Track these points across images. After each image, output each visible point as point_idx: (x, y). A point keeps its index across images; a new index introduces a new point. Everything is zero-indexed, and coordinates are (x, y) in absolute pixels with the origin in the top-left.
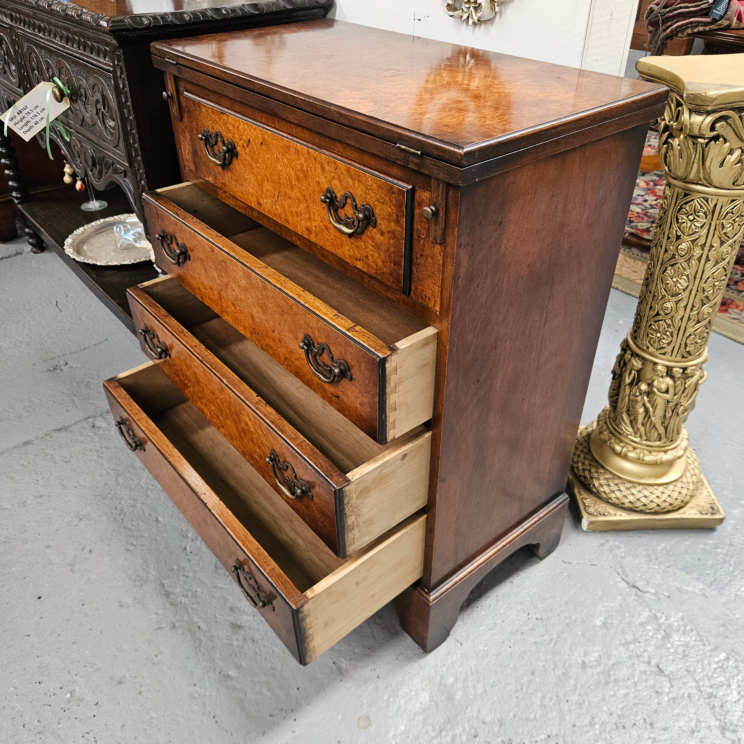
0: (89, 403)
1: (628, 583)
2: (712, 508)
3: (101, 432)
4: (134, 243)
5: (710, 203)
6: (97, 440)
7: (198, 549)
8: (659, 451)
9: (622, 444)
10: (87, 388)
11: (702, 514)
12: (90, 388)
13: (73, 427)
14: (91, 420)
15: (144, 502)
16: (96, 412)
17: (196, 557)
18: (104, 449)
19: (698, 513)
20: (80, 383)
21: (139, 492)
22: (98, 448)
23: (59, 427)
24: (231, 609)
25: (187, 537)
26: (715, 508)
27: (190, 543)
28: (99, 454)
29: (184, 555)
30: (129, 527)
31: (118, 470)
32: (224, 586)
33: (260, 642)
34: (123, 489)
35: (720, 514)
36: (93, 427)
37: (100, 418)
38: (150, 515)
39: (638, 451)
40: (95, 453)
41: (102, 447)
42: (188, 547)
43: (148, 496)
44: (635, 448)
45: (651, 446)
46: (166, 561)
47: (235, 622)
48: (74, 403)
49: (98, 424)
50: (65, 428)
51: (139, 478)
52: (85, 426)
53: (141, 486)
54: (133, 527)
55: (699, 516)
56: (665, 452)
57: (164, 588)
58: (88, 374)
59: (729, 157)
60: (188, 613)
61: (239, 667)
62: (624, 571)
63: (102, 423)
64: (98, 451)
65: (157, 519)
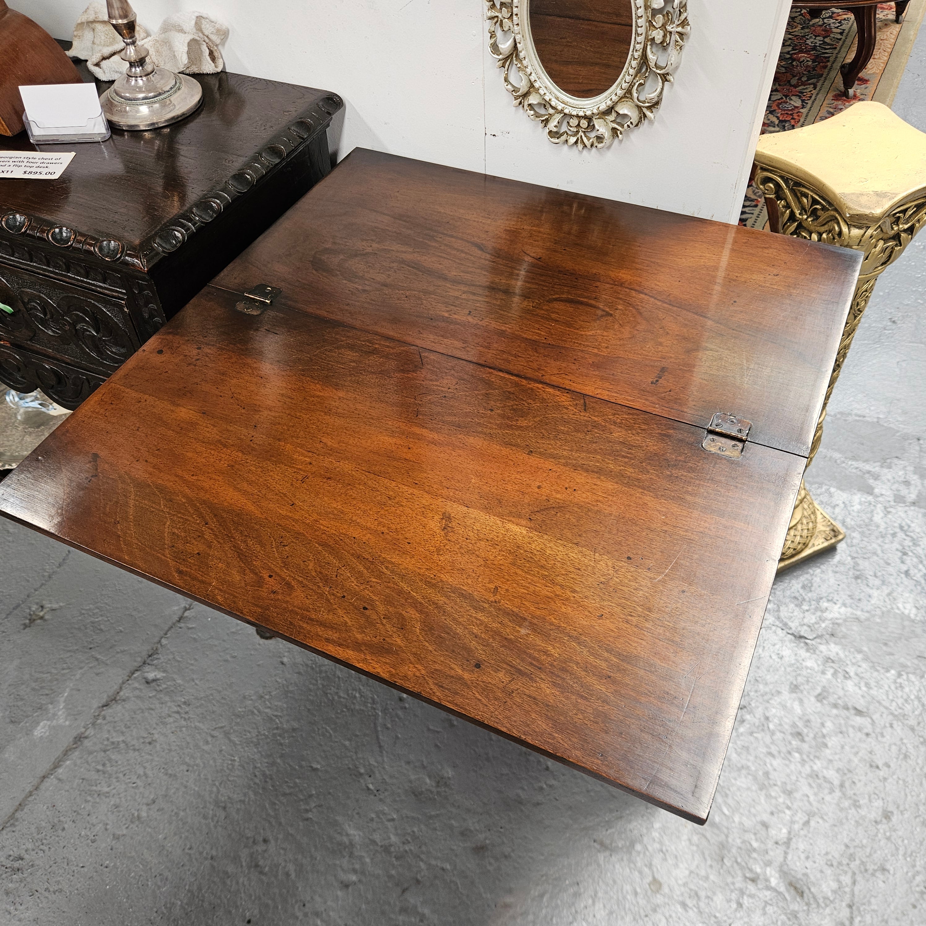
0: (118, 653)
1: (792, 634)
2: (833, 530)
3: (164, 686)
4: (44, 409)
6: (167, 699)
7: (382, 783)
10: (98, 631)
11: (827, 540)
12: (101, 630)
13: (122, 693)
14: (136, 675)
15: (282, 754)
16: (135, 661)
17: (386, 794)
18: (183, 706)
19: (823, 540)
20: (83, 628)
21: (268, 743)
22: (176, 709)
23: (104, 701)
24: (462, 834)
25: (361, 774)
26: (835, 529)
27: (369, 780)
28: (183, 716)
29: (372, 797)
30: (288, 791)
31: (222, 727)
32: (438, 812)
33: (512, 854)
34: (246, 749)
35: (841, 533)
36: (147, 683)
37: (147, 668)
38: (301, 767)
40: (177, 716)
41: (179, 706)
42: (371, 786)
43: (281, 744)
46: (358, 813)
47: (474, 846)
48: (97, 660)
49: (151, 676)
50: (113, 700)
51: (254, 726)
52: (136, 685)
53: (264, 735)
54: (292, 790)
55: (826, 544)
57: (377, 845)
58: (83, 612)
60: (422, 860)
62: (786, 624)
63: (156, 673)
64: (178, 712)
65: (312, 767)
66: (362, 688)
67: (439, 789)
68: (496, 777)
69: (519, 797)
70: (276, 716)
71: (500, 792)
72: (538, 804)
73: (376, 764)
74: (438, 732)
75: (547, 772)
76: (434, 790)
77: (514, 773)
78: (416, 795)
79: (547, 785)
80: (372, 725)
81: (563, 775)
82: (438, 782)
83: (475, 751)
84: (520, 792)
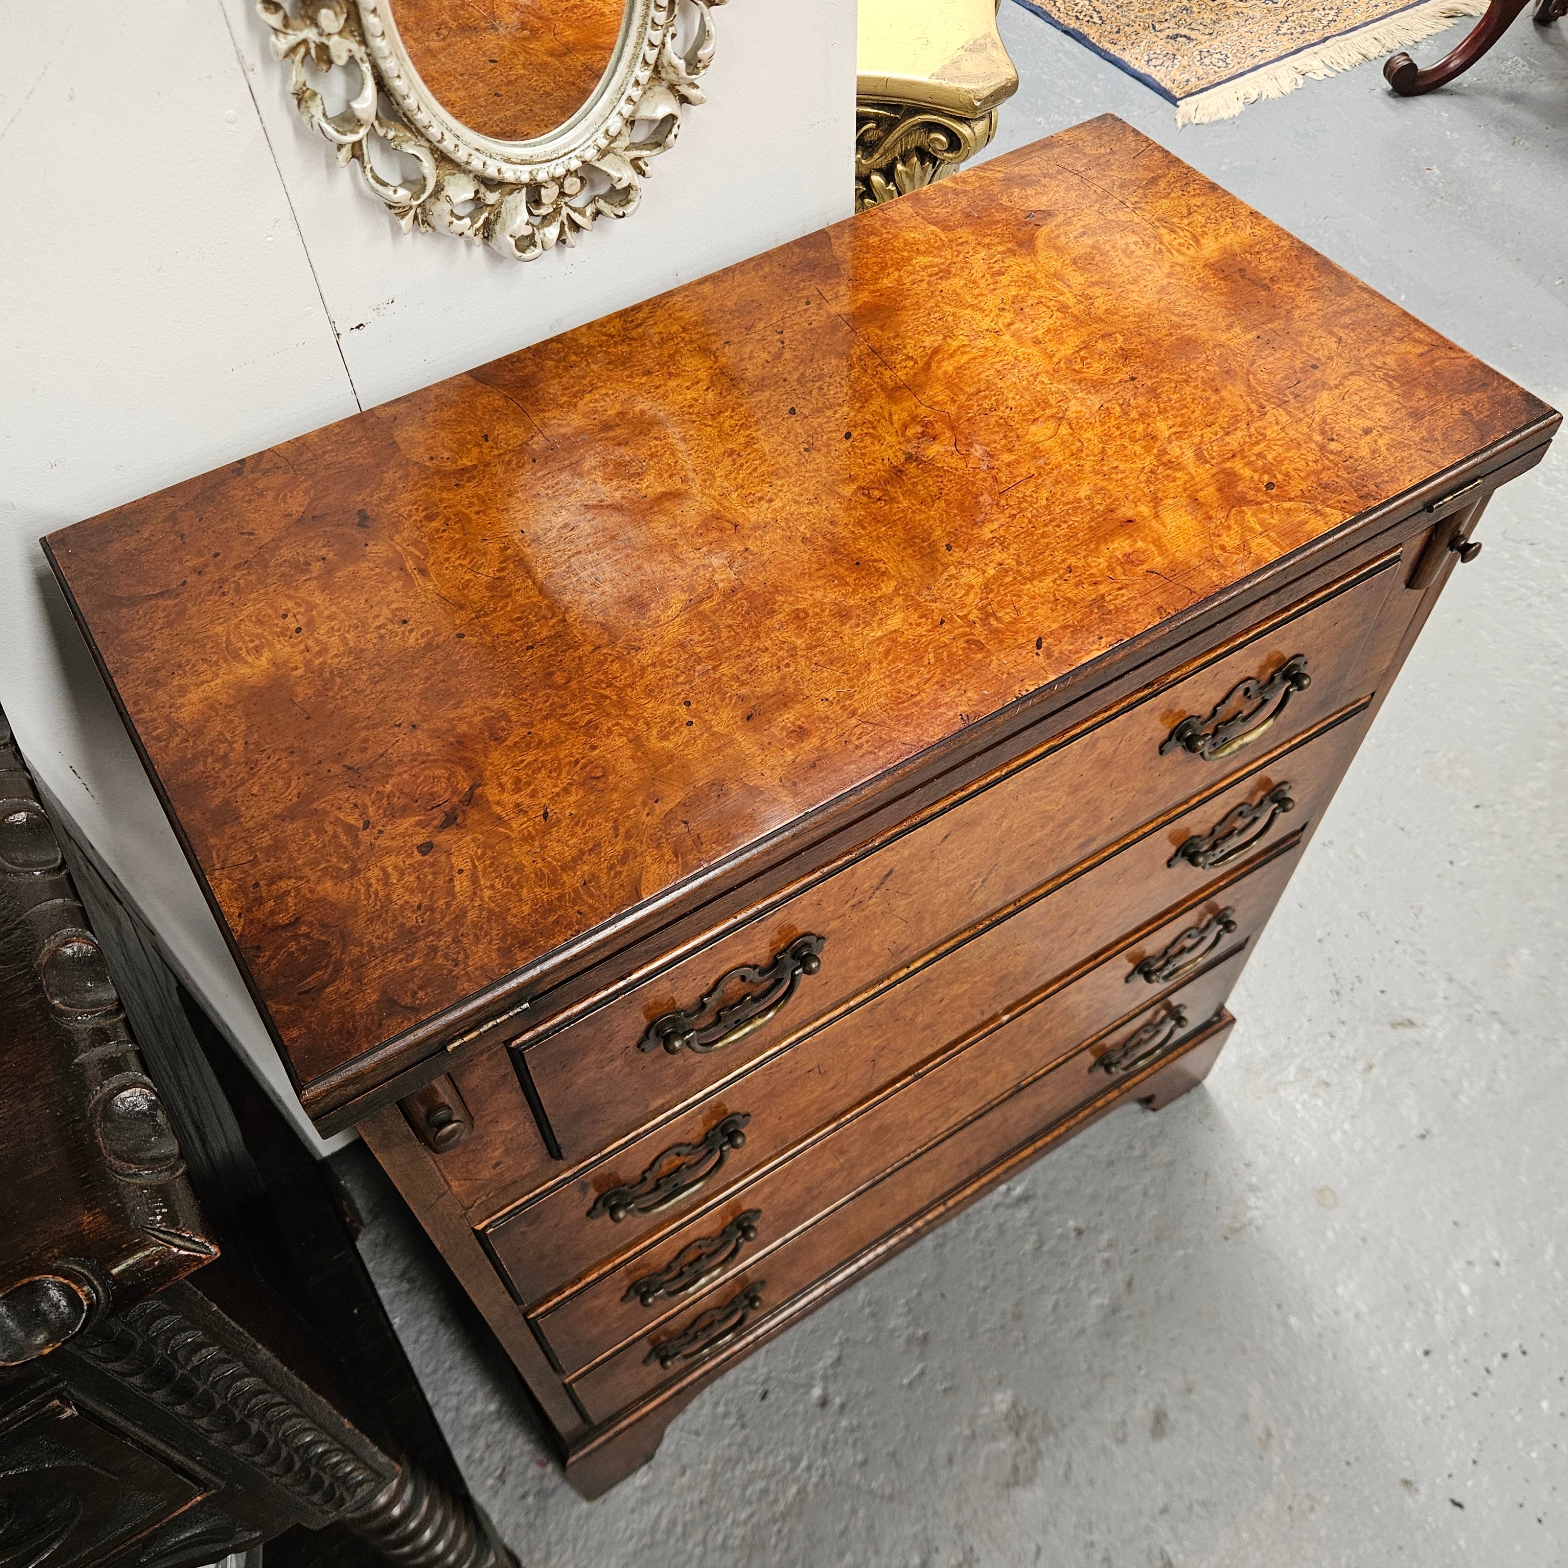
47: (1148, 1430)
66: (751, 1467)
67: (1024, 1436)
68: (1053, 1323)
69: (1102, 1306)
71: (1081, 1333)
72: (1129, 1284)
73: (919, 1526)
74: (922, 1373)
75: (1085, 1236)
77: (1061, 1289)
78: (1016, 1483)
79: (1105, 1250)
81: (1101, 1214)
82: (1011, 1428)
83: (989, 1330)
84: (1097, 1301)
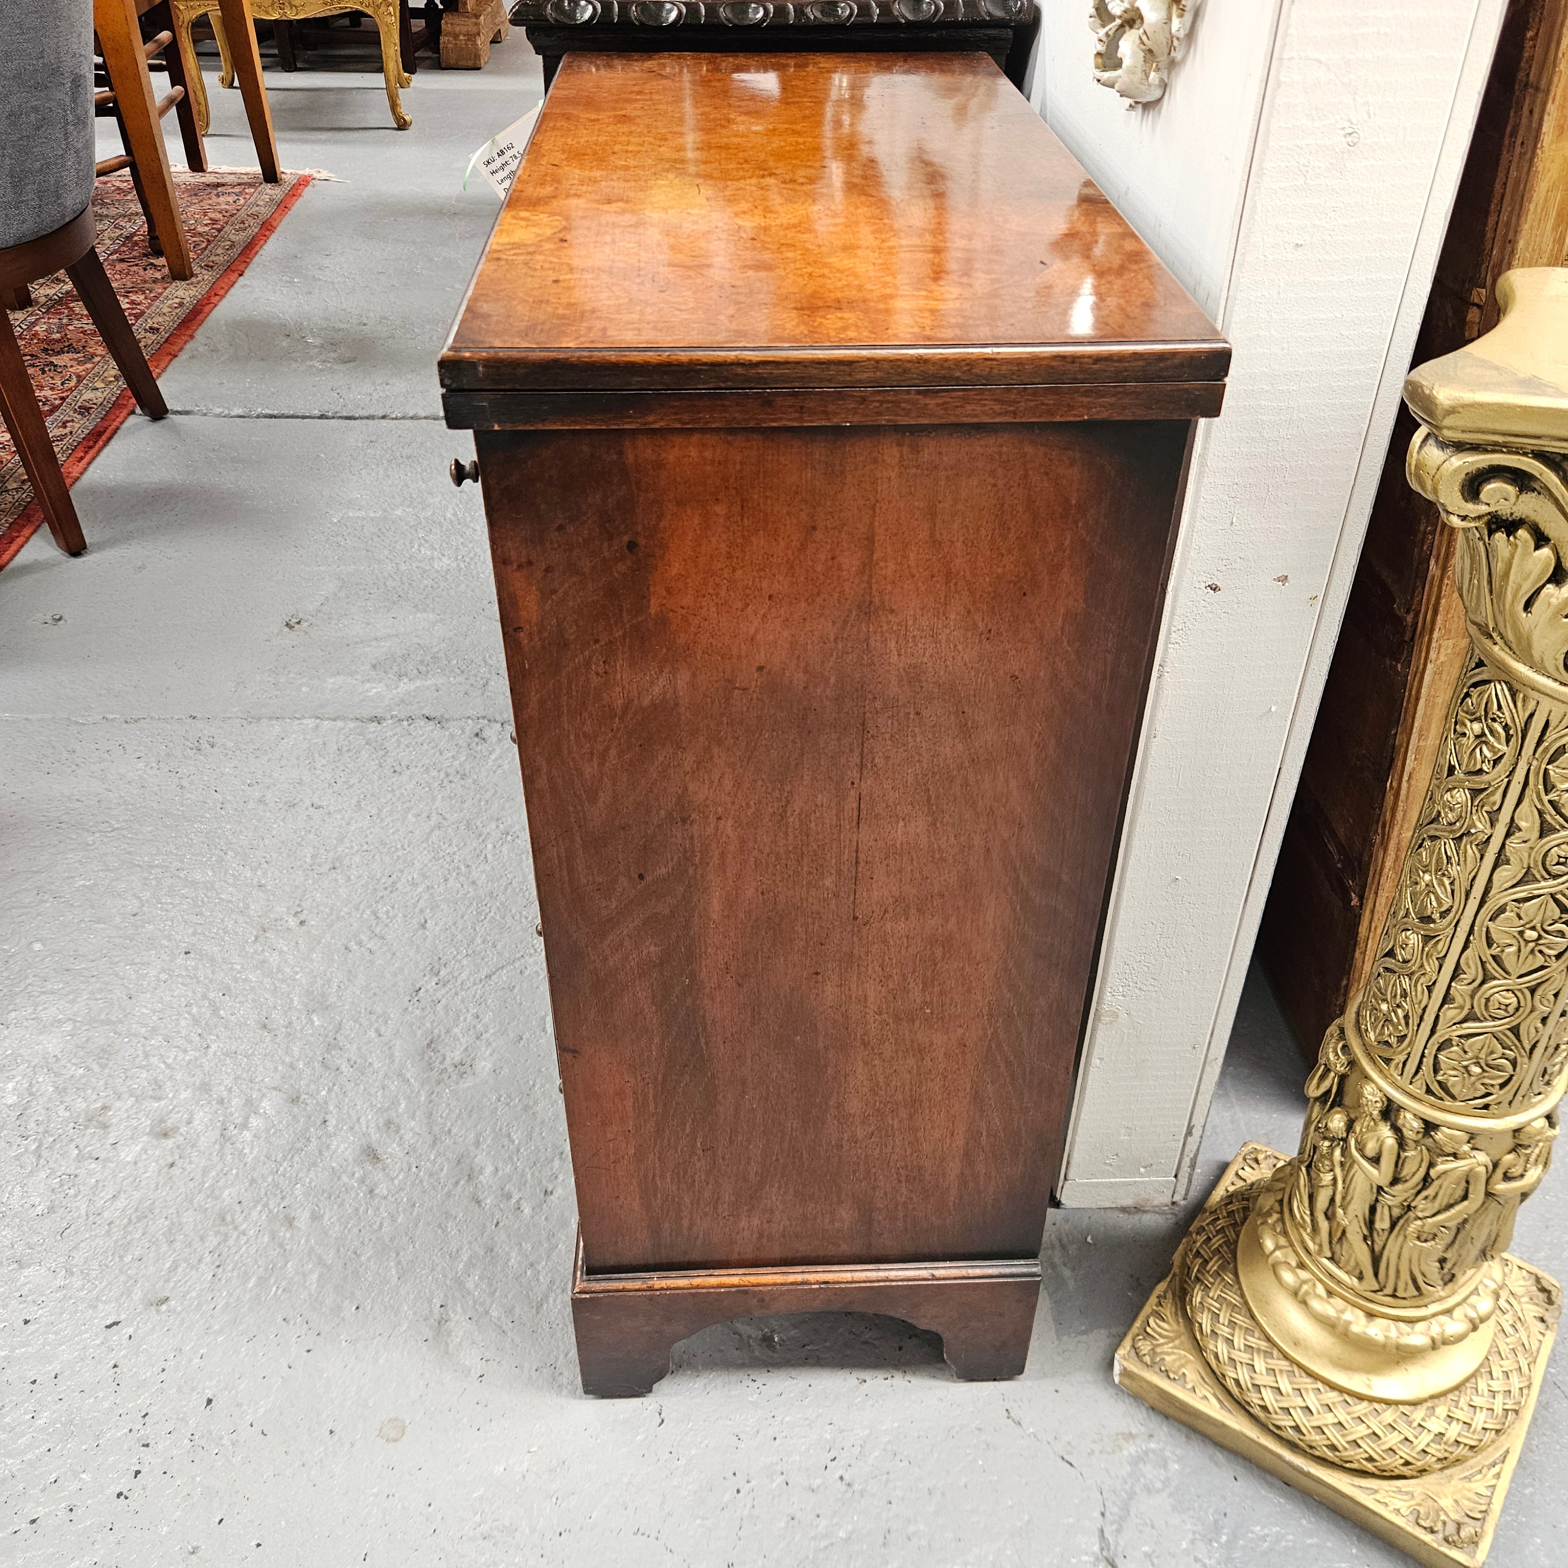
3: (478, 749)
5: (1519, 704)
6: (462, 758)
7: (433, 1001)
8: (1355, 1305)
9: (1282, 1241)
11: (1417, 1524)
13: (451, 723)
14: (483, 722)
15: (433, 887)
16: (501, 714)
17: (418, 1012)
18: (458, 775)
22: (452, 771)
23: (433, 715)
24: (388, 1123)
25: (437, 974)
27: (431, 986)
28: (446, 781)
29: (407, 999)
30: (380, 914)
31: (445, 819)
32: (412, 1080)
34: (425, 852)
35: (1474, 1556)
36: (477, 735)
38: (422, 911)
39: (1304, 1274)
40: (442, 776)
41: (457, 772)
44: (1302, 1265)
45: (1339, 1282)
46: (375, 994)
47: (374, 1146)
48: (484, 684)
49: (486, 732)
50: (440, 720)
52: (467, 728)
54: (384, 917)
55: (1405, 1524)
56: (1371, 1315)
57: (336, 1033)
59: (1550, 587)
60: (330, 1090)
61: (315, 1217)
62: (1120, 1519)
63: (492, 734)
64: (447, 775)
65: (426, 922)
67: (450, 1069)
68: (501, 1130)
69: (481, 1171)
70: (486, 857)
71: (477, 1144)
72: (478, 1202)
73: (459, 982)
75: (541, 1194)
76: (448, 1061)
77: (518, 1150)
78: (429, 1045)
79: (518, 1202)
80: (518, 955)
81: (547, 1219)
82: (462, 1064)
84: (489, 1169)
